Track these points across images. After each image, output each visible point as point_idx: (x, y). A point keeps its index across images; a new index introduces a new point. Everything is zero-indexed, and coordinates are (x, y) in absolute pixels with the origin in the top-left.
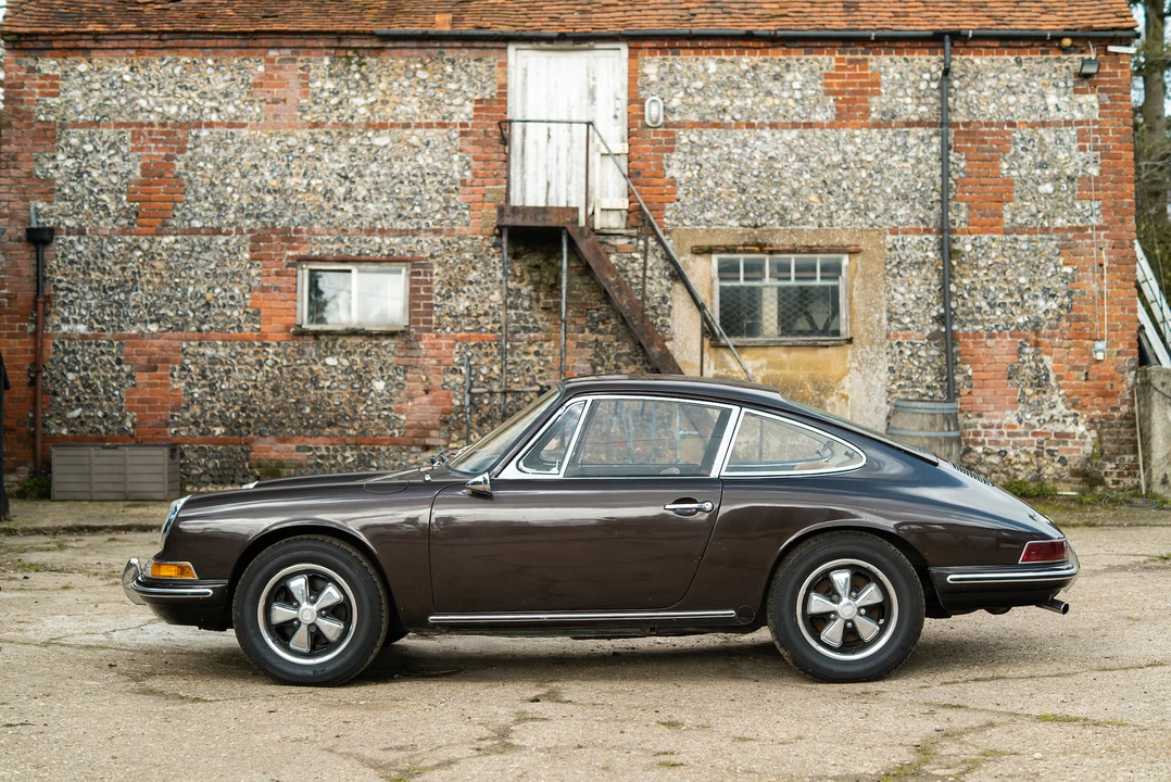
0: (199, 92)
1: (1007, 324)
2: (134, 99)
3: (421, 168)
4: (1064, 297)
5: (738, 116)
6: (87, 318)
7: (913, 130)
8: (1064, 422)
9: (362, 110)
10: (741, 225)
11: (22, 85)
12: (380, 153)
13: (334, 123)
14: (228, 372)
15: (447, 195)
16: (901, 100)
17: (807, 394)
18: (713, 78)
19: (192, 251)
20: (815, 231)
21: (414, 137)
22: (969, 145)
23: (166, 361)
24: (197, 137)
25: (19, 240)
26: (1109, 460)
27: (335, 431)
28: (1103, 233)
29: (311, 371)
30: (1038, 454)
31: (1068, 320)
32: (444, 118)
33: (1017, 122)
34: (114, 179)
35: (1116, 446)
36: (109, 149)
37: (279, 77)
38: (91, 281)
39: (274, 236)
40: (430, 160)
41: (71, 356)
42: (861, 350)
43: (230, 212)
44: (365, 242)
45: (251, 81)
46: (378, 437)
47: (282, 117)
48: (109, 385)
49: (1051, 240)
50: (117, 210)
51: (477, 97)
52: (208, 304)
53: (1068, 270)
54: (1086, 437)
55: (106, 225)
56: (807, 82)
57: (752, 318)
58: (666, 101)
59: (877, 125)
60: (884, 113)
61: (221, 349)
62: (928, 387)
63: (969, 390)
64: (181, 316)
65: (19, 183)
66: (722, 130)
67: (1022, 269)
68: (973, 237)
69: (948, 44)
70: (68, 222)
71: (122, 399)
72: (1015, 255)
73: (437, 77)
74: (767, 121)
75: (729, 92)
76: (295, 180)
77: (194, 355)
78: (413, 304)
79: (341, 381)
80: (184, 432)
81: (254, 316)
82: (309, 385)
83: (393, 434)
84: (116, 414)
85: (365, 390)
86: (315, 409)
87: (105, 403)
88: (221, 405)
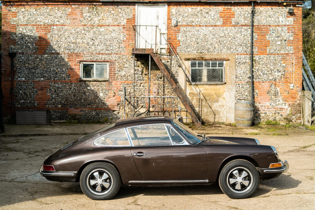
0: (53, 16)
1: (267, 79)
2: (36, 18)
3: (112, 37)
4: (283, 72)
5: (197, 23)
6: (25, 76)
7: (243, 27)
8: (282, 105)
9: (97, 21)
10: (197, 53)
11: (7, 15)
12: (101, 33)
13: (89, 25)
14: (62, 91)
15: (119, 44)
16: (240, 19)
17: (214, 97)
18: (190, 13)
19: (52, 59)
20: (217, 54)
21: (111, 29)
22: (258, 31)
23: (46, 88)
24: (53, 29)
25: (7, 56)
26: (293, 115)
27: (90, 106)
28: (293, 55)
29: (84, 91)
30: (275, 114)
31: (284, 78)
32: (118, 24)
33: (271, 25)
34: (32, 40)
35: (295, 112)
36: (30, 31)
37: (75, 13)
38: (26, 67)
39: (74, 55)
40: (115, 35)
41: (21, 86)
42: (228, 86)
43: (62, 48)
44: (98, 56)
45: (67, 13)
46: (101, 108)
47: (76, 23)
48: (31, 94)
49: (280, 57)
50: (32, 48)
51: (127, 18)
52: (56, 73)
53: (284, 65)
54: (288, 109)
55: (29, 52)
56: (215, 14)
57: (200, 77)
58: (177, 19)
59: (234, 26)
60: (236, 23)
61: (60, 85)
62: (246, 96)
63: (257, 96)
64: (49, 76)
65: (7, 41)
66: (192, 27)
67: (272, 65)
68: (259, 56)
69: (253, 4)
70: (20, 51)
71: (34, 98)
72: (270, 61)
73: (117, 12)
74: (204, 25)
75: (194, 17)
76: (79, 40)
77: (53, 86)
78: (110, 73)
79: (91, 93)
80: (50, 106)
81: (69, 76)
82: (83, 94)
83: (105, 107)
84: (33, 102)
85: (98, 96)
86: (85, 101)
87: (30, 99)
88: (60, 99)
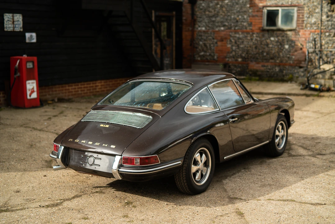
6: (205, 26)
14: (243, 42)
19: (233, 4)
23: (226, 38)
27: (273, 61)
29: (266, 42)
41: (201, 37)
44: (283, 1)
46: (286, 63)
48: (210, 46)
52: (237, 21)
61: (241, 35)
64: (230, 25)
71: (214, 50)
77: (234, 37)
78: (298, 21)
79: (275, 45)
80: (230, 60)
81: (250, 24)
82: (265, 47)
83: (290, 63)
84: (212, 54)
85: (282, 48)
86: (267, 54)
87: (210, 51)
88: (240, 52)
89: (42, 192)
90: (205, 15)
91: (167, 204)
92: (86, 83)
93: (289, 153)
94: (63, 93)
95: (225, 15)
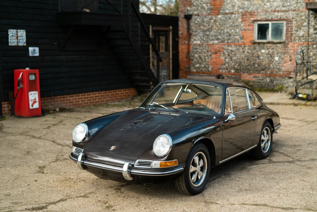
6: (200, 39)
14: (235, 54)
19: (226, 19)
23: (219, 51)
25: (183, 18)
27: (264, 72)
29: (257, 54)
39: (248, 14)
41: (196, 50)
43: (236, 7)
44: (273, 14)
46: (276, 74)
48: (205, 58)
50: (207, 9)
52: (230, 35)
55: (204, 13)
61: (234, 48)
64: (223, 38)
65: (183, 3)
70: (196, 13)
71: (208, 62)
77: (227, 49)
78: (287, 34)
79: (265, 57)
80: (224, 71)
81: (242, 38)
82: (257, 58)
83: (280, 74)
84: (207, 66)
85: (272, 60)
86: (258, 66)
87: (204, 63)
88: (233, 64)
89: (30, 196)
90: (200, 29)
91: (145, 208)
92: (86, 94)
93: (270, 160)
94: (64, 103)
95: (219, 29)
